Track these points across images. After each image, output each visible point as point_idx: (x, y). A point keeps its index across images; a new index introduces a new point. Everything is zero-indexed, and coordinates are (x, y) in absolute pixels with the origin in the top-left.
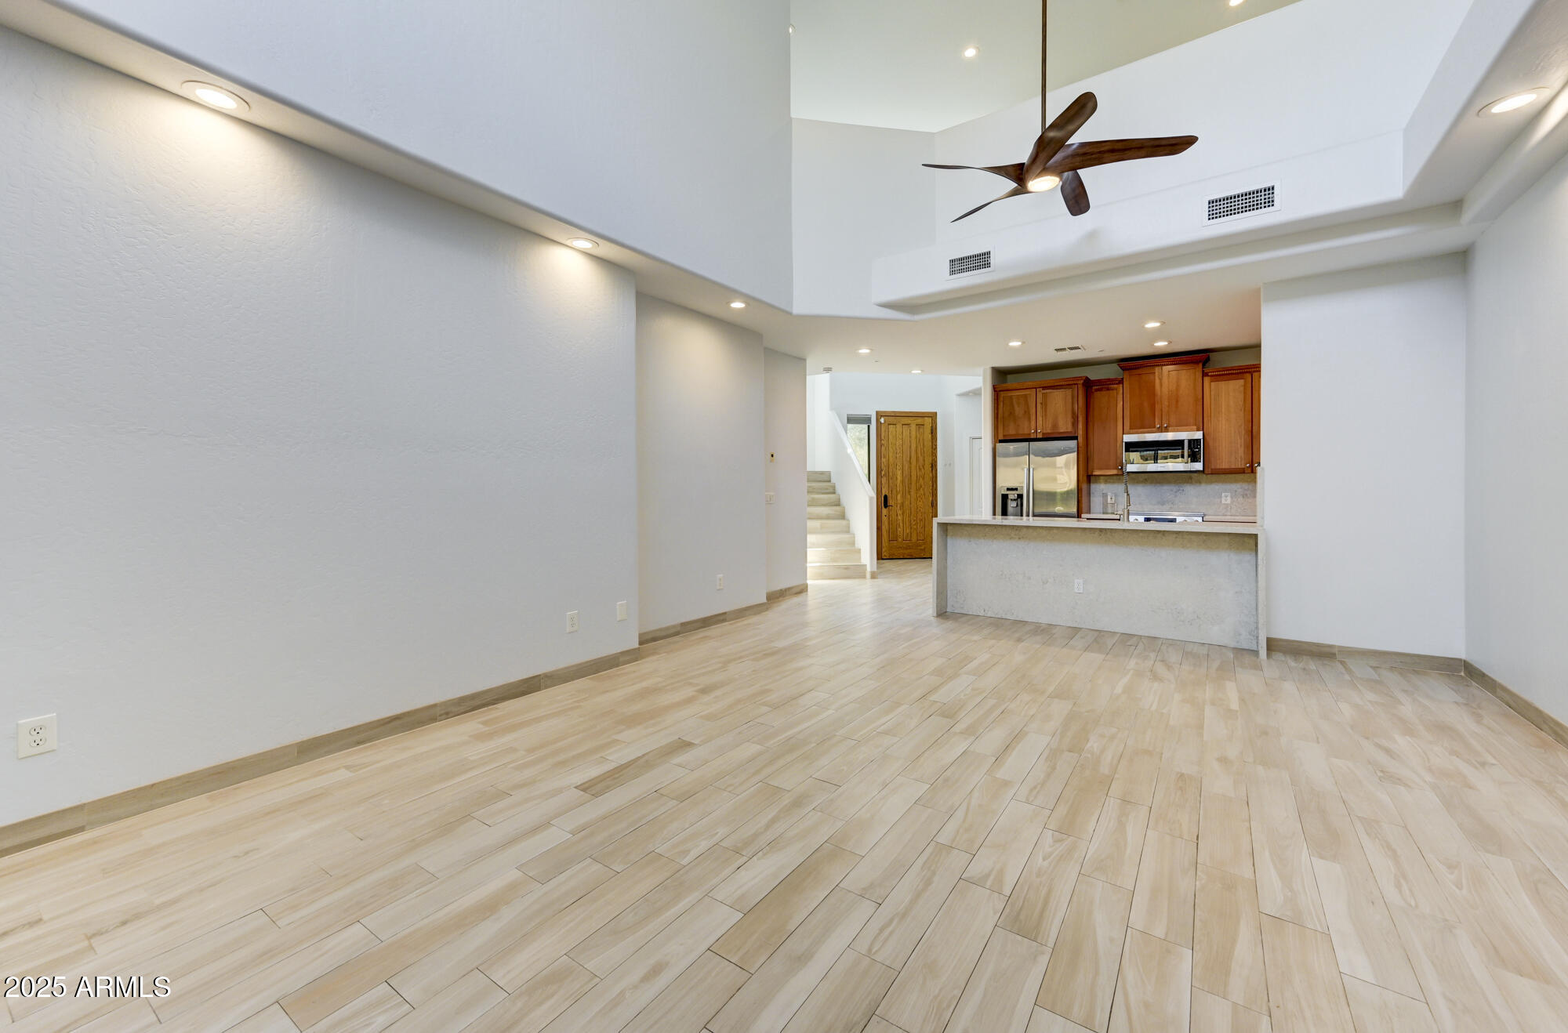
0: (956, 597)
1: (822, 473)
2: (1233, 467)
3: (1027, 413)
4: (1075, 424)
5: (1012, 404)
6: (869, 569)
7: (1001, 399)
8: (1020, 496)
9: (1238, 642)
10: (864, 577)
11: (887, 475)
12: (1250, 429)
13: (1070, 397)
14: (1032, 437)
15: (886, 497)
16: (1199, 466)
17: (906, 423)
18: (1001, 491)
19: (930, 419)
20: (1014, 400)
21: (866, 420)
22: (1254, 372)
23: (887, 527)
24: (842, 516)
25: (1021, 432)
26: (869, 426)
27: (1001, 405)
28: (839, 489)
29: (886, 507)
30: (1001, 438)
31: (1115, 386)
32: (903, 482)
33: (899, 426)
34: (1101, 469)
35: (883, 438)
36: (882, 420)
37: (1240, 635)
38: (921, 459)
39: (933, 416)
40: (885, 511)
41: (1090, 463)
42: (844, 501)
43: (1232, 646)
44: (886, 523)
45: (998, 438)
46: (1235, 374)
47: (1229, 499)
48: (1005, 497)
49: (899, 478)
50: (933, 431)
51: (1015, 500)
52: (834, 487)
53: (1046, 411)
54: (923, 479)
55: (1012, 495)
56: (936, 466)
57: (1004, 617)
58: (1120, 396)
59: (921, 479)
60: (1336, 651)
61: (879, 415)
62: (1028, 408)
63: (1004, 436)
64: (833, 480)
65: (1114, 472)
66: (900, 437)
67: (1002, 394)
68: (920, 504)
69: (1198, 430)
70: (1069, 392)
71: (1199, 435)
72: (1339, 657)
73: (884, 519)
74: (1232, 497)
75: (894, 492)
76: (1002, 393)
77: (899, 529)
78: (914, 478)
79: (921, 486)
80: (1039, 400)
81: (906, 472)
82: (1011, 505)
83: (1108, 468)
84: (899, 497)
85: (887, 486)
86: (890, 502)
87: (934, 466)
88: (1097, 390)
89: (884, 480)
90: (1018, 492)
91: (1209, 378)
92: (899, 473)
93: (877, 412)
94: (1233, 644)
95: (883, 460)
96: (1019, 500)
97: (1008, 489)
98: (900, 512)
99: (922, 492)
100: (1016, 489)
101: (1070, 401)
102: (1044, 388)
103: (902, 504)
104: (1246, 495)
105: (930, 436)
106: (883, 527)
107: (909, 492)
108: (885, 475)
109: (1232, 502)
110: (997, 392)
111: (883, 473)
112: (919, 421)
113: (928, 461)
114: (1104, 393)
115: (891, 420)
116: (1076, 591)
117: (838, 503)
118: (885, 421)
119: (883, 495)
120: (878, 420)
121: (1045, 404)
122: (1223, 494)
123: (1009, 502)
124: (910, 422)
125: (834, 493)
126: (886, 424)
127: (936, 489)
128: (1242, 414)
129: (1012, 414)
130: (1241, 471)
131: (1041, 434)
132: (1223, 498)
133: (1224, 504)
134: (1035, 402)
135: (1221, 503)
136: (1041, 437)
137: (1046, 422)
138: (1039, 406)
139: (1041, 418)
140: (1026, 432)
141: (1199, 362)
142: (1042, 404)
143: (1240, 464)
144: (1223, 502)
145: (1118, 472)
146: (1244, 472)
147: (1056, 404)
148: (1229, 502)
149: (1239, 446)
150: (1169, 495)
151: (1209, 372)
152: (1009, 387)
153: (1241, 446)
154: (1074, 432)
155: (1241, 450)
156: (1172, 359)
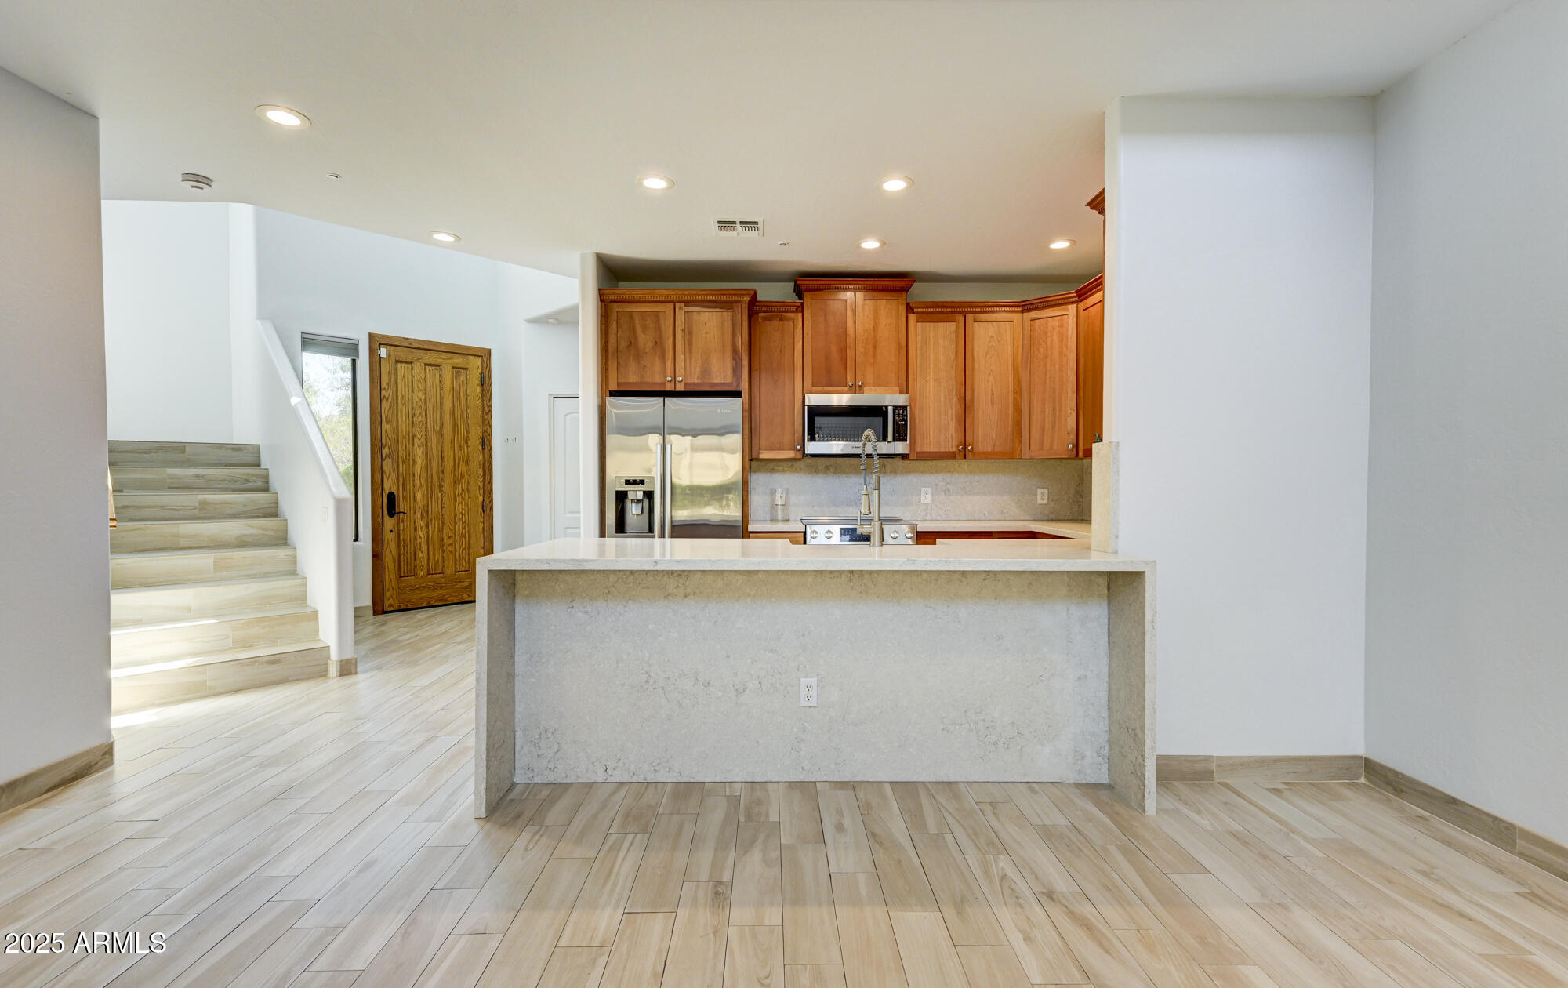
0: (537, 745)
1: (238, 448)
2: (942, 450)
3: (659, 344)
4: (736, 371)
5: (633, 329)
6: (334, 655)
7: (614, 316)
8: (649, 495)
9: (1080, 772)
10: (323, 674)
11: (395, 455)
12: (963, 395)
13: (728, 325)
14: (669, 388)
15: (391, 497)
16: (900, 448)
17: (431, 361)
18: (614, 484)
19: (479, 361)
20: (637, 322)
21: (348, 349)
22: (968, 312)
23: (395, 554)
24: (282, 539)
25: (648, 380)
26: (354, 361)
27: (613, 326)
28: (275, 482)
29: (391, 514)
30: (613, 387)
31: (792, 315)
32: (427, 468)
33: (418, 368)
34: (771, 449)
35: (384, 385)
36: (383, 352)
37: (1083, 757)
38: (462, 429)
39: (485, 355)
40: (389, 523)
41: (755, 441)
42: (285, 507)
43: (1072, 781)
44: (393, 545)
45: (607, 385)
46: (947, 313)
47: (929, 496)
48: (621, 497)
49: (420, 462)
50: (485, 381)
51: (638, 501)
52: (266, 478)
53: (690, 344)
54: (467, 464)
55: (635, 493)
56: (490, 441)
57: (651, 778)
58: (799, 332)
59: (462, 465)
60: (1214, 766)
61: (375, 341)
62: (661, 337)
63: (619, 384)
64: (265, 462)
65: (791, 454)
66: (422, 387)
67: (616, 307)
68: (460, 508)
69: (901, 393)
70: (727, 314)
71: (901, 400)
72: (1218, 778)
73: (389, 537)
74: (932, 494)
75: (409, 487)
76: (615, 304)
77: (421, 555)
78: (449, 463)
79: (462, 477)
80: (680, 325)
81: (434, 451)
82: (633, 510)
83: (781, 449)
84: (419, 496)
85: (393, 475)
86: (401, 505)
87: (486, 441)
88: (765, 320)
89: (388, 465)
90: (645, 488)
91: (915, 315)
92: (419, 452)
93: (371, 336)
94: (1071, 777)
95: (386, 427)
96: (646, 502)
97: (628, 482)
98: (420, 523)
99: (464, 487)
100: (642, 482)
101: (730, 329)
102: (687, 303)
103: (426, 510)
104: (949, 491)
105: (479, 389)
106: (387, 552)
107: (440, 487)
108: (388, 456)
109: (933, 501)
110: (606, 303)
111: (385, 451)
112: (459, 361)
113: (476, 432)
114: (775, 324)
115: (402, 353)
116: (804, 703)
117: (273, 511)
118: (389, 355)
119: (387, 491)
120: (372, 351)
121: (689, 332)
122: (923, 489)
123: (628, 504)
124: (439, 361)
125: (267, 490)
126: (392, 361)
127: (491, 482)
128: (953, 372)
129: (632, 344)
130: (951, 456)
131: (683, 384)
132: (923, 496)
133: (924, 504)
134: (672, 326)
135: (920, 502)
136: (683, 390)
137: (691, 364)
138: (679, 334)
139: (683, 357)
140: (658, 379)
141: (906, 289)
142: (684, 331)
143: (951, 447)
144: (923, 501)
145: (796, 454)
146: (955, 458)
147: (706, 333)
148: (929, 501)
149: (949, 419)
150: (857, 491)
151: (916, 308)
152: (627, 296)
153: (952, 420)
154: (735, 384)
155: (952, 425)
156: (870, 282)
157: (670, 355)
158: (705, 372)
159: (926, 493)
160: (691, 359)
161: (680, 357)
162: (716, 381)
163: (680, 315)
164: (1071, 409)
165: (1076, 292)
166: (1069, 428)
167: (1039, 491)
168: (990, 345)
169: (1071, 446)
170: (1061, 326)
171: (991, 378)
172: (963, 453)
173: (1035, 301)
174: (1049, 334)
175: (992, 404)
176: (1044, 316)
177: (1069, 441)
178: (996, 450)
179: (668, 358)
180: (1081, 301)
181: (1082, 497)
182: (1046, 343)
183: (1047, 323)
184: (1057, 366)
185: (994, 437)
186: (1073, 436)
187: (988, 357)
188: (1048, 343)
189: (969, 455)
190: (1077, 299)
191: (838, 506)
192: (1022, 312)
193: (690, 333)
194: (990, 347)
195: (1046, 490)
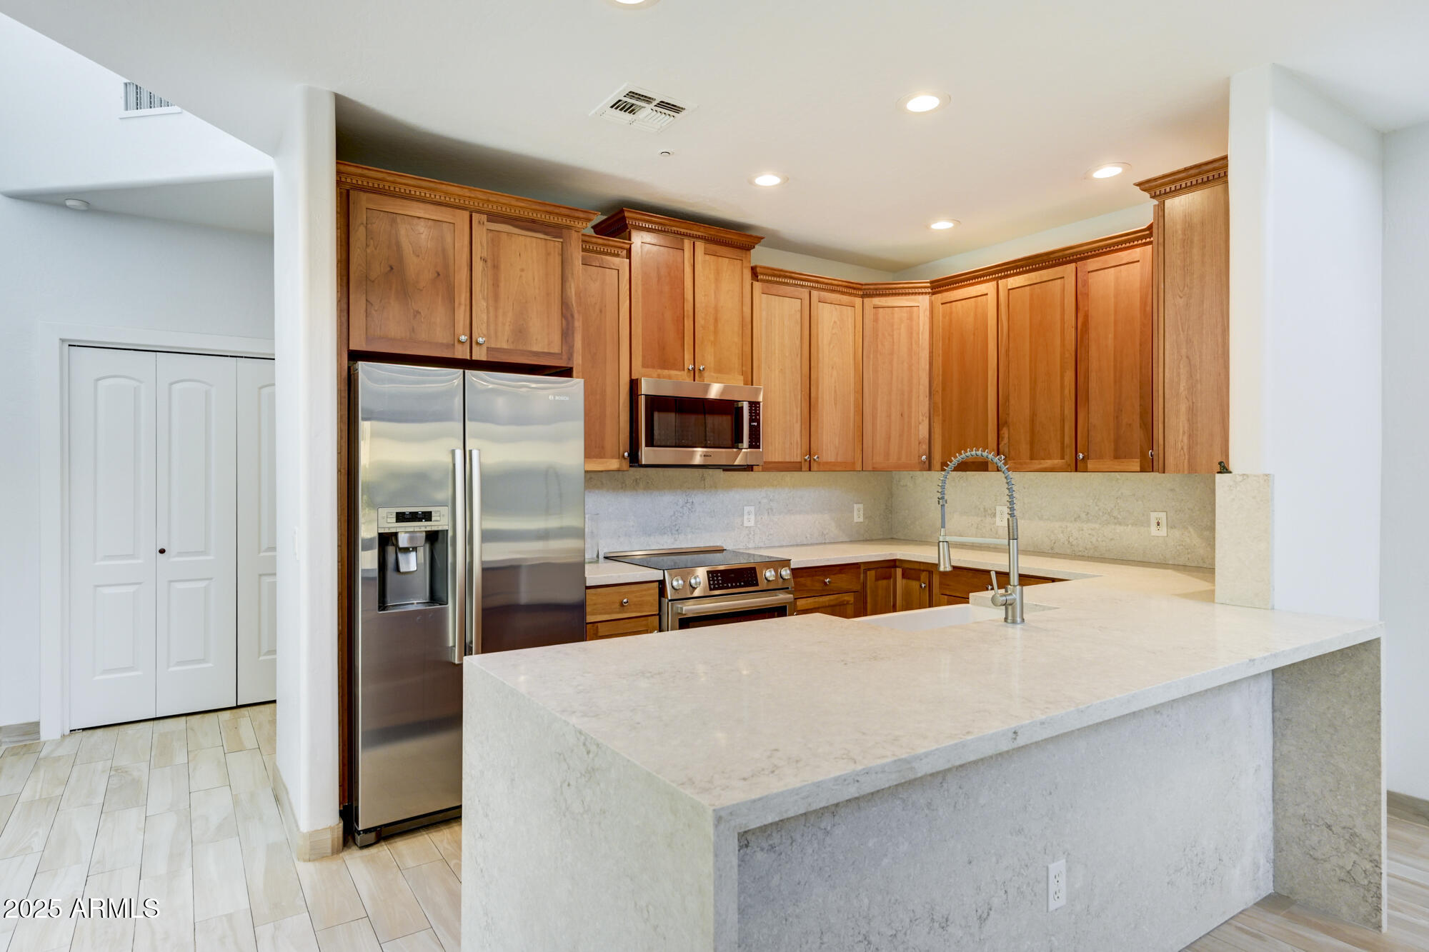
2: (788, 458)
3: (442, 277)
4: (568, 333)
5: (396, 245)
7: (360, 215)
12: (808, 391)
13: (555, 262)
14: (460, 353)
22: (812, 288)
25: (424, 336)
27: (360, 234)
30: (357, 344)
31: (616, 260)
45: (346, 339)
47: (752, 517)
53: (496, 286)
58: (625, 287)
62: (447, 266)
63: (368, 339)
65: (614, 464)
67: (364, 200)
70: (553, 245)
76: (363, 195)
80: (479, 251)
82: (400, 564)
91: (760, 283)
97: (401, 517)
100: (427, 516)
101: (559, 269)
102: (492, 217)
114: (593, 270)
121: (493, 266)
122: (745, 510)
128: (798, 362)
129: (394, 271)
130: (794, 467)
131: (484, 349)
132: (746, 517)
133: (747, 527)
134: (467, 250)
135: (742, 525)
136: (484, 358)
137: (496, 317)
138: (478, 266)
139: (485, 304)
140: (441, 336)
141: (747, 248)
142: (485, 261)
143: (796, 456)
144: (746, 524)
145: (621, 464)
146: (800, 469)
147: (522, 270)
148: (752, 523)
149: (795, 420)
150: (672, 513)
151: (762, 274)
152: (387, 185)
153: (797, 422)
154: (565, 357)
155: (797, 427)
156: (713, 232)
157: (463, 297)
158: (520, 332)
159: (749, 513)
160: (496, 309)
161: (480, 304)
162: (535, 349)
163: (480, 235)
164: (923, 416)
165: (931, 282)
166: (921, 437)
167: (856, 506)
168: (834, 332)
169: (924, 457)
170: (910, 319)
171: (835, 373)
172: (807, 463)
173: (881, 286)
174: (895, 327)
175: (836, 404)
176: (890, 304)
177: (921, 451)
178: (839, 460)
179: (460, 304)
180: (933, 294)
181: (891, 513)
182: (892, 336)
183: (893, 314)
184: (906, 364)
185: (837, 445)
186: (925, 447)
187: (831, 346)
188: (896, 336)
189: (814, 466)
190: (930, 290)
191: (650, 535)
192: (863, 296)
193: (496, 267)
194: (834, 334)
195: (861, 506)
